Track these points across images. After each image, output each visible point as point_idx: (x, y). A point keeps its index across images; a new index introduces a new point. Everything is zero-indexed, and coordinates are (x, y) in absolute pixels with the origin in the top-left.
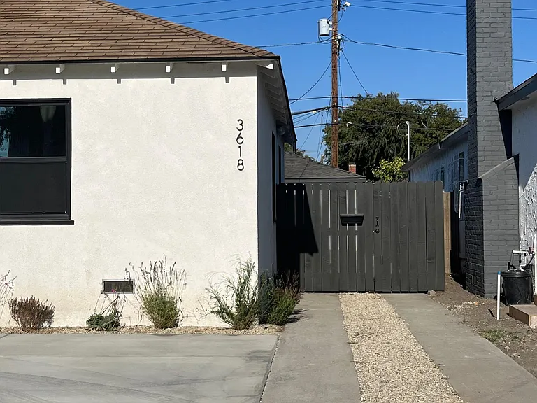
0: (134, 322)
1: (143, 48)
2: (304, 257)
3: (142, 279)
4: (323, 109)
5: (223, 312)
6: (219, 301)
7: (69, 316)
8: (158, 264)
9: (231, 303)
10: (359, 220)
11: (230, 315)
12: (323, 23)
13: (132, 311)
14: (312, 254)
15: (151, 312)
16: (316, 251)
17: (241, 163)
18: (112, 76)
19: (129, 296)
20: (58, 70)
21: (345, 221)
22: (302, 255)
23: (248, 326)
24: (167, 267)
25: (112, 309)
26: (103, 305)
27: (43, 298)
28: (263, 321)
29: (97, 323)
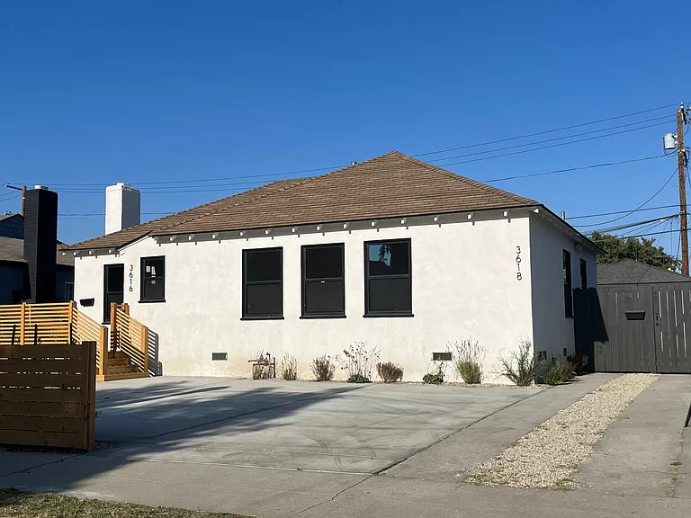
0: (451, 380)
1: (453, 204)
2: (597, 344)
3: (456, 351)
4: (672, 217)
5: (510, 374)
6: (507, 366)
7: (413, 376)
8: (467, 343)
9: (515, 368)
10: (641, 316)
11: (515, 376)
12: (669, 138)
13: (451, 372)
14: (603, 342)
15: (462, 373)
16: (607, 340)
17: (519, 275)
18: (435, 223)
19: (448, 362)
20: (403, 222)
21: (630, 317)
22: (595, 343)
23: (527, 384)
24: (472, 345)
25: (438, 371)
26: (433, 368)
27: (397, 364)
28: (539, 382)
29: (429, 379)
